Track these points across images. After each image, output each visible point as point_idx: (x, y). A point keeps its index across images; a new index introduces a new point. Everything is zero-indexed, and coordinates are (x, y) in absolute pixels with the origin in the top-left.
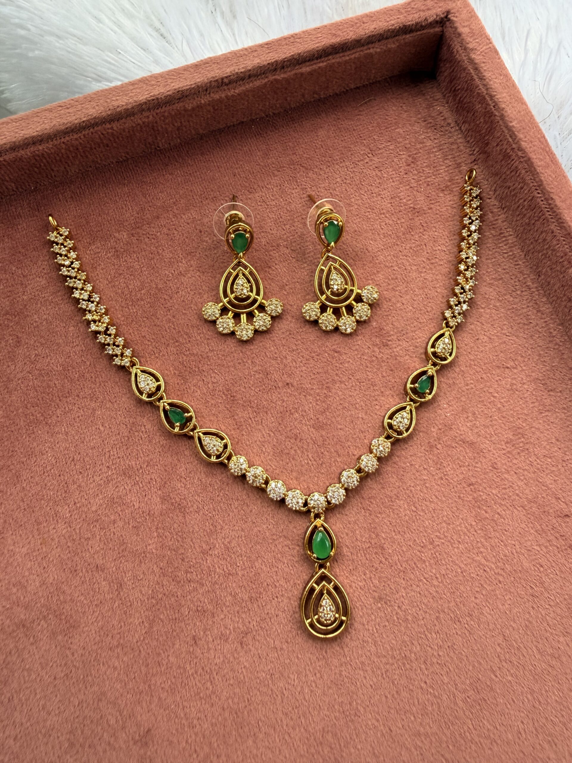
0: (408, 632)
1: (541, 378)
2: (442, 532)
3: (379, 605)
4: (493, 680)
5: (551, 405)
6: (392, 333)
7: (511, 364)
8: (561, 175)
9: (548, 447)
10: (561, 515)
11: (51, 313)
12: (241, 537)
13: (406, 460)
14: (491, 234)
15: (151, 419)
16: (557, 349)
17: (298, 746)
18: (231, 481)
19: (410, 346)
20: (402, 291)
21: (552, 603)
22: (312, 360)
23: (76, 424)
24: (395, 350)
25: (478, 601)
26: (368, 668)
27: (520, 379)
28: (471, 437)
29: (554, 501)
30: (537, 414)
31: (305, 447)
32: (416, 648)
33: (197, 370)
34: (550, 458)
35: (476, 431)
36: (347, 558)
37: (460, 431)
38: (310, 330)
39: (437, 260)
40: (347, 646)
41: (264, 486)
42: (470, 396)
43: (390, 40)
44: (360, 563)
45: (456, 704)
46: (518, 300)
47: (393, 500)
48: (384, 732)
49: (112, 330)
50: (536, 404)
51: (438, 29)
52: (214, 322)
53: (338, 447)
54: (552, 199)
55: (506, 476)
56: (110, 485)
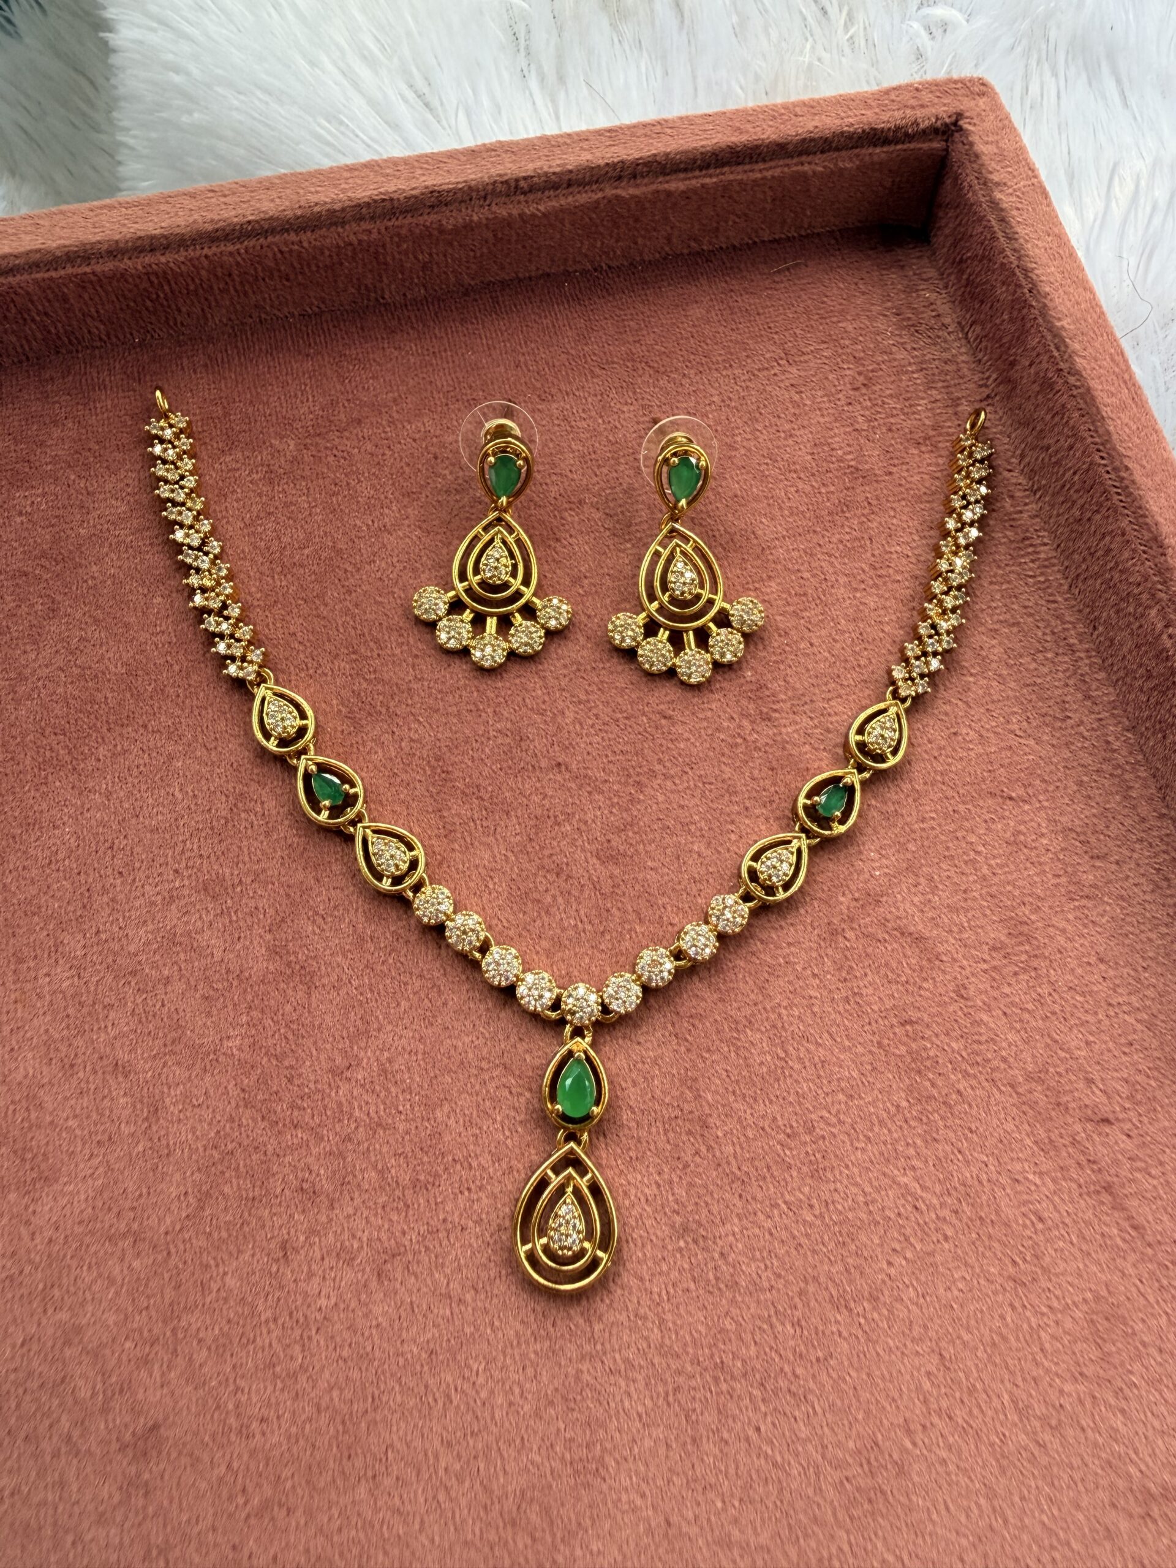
0: (734, 1311)
1: (1079, 830)
2: (834, 1112)
3: (682, 1244)
4: (906, 1450)
5: (1095, 886)
6: (783, 697)
7: (1018, 792)
8: (1149, 428)
9: (1079, 971)
10: (1093, 1117)
11: (125, 566)
12: (416, 1054)
13: (779, 952)
14: (1006, 536)
15: (279, 791)
16: (1119, 776)
17: (463, 1521)
18: (413, 938)
19: (816, 727)
20: (814, 620)
21: (1055, 1304)
22: (613, 726)
23: (130, 779)
24: (784, 730)
25: (892, 1271)
26: (639, 1377)
27: (1035, 825)
28: (918, 925)
29: (1081, 1085)
30: (1064, 899)
31: (575, 893)
32: (748, 1348)
33: (384, 711)
34: (1083, 994)
35: (930, 915)
36: (626, 1131)
37: (898, 909)
38: (620, 668)
39: (891, 571)
40: (600, 1318)
41: (477, 955)
42: (926, 843)
43: (844, 153)
44: (652, 1147)
45: (819, 1490)
46: (1046, 670)
47: (740, 1027)
48: (653, 1524)
49: (235, 611)
50: (1063, 880)
51: (937, 145)
52: (432, 625)
53: (642, 902)
54: (1127, 468)
55: (985, 1018)
56: (173, 907)
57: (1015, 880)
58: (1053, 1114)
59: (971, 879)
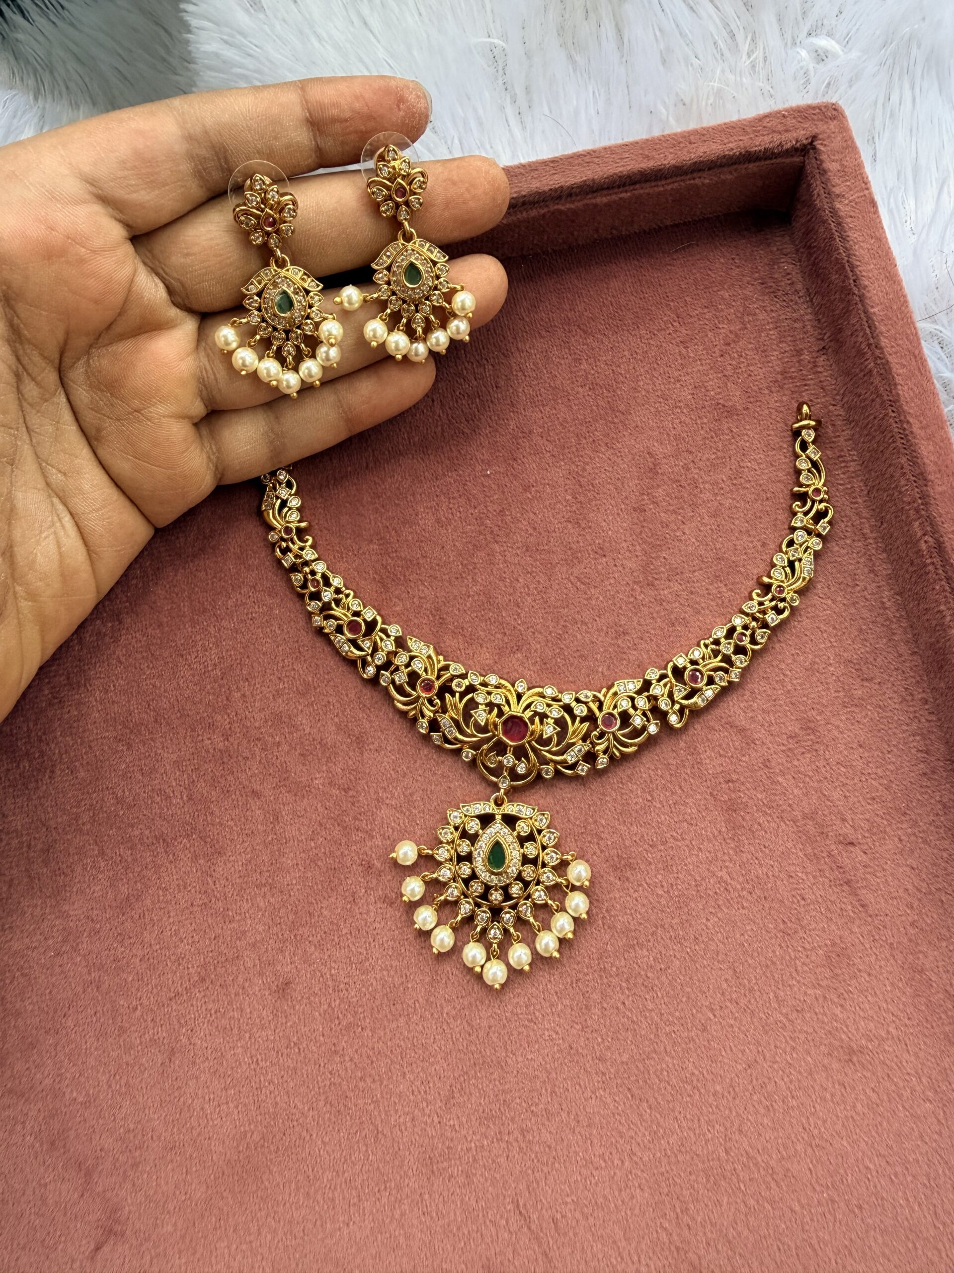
57: (809, 693)
58: (818, 838)
59: (779, 692)
